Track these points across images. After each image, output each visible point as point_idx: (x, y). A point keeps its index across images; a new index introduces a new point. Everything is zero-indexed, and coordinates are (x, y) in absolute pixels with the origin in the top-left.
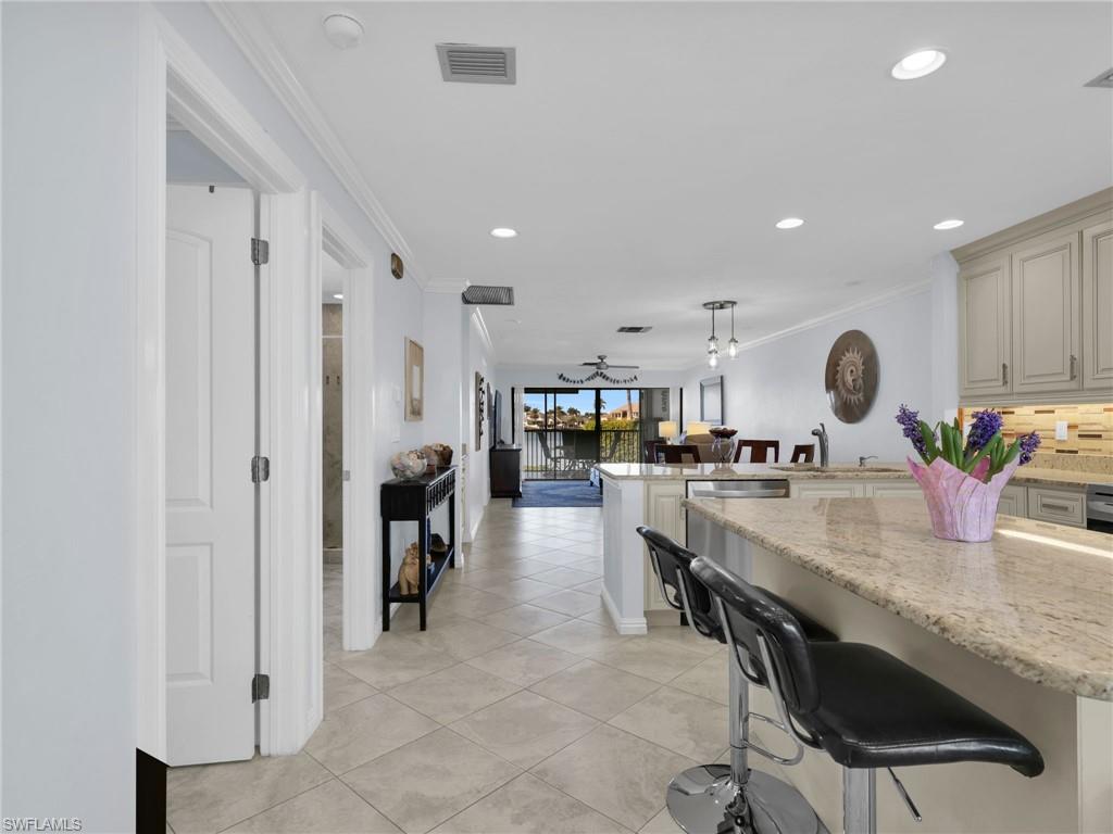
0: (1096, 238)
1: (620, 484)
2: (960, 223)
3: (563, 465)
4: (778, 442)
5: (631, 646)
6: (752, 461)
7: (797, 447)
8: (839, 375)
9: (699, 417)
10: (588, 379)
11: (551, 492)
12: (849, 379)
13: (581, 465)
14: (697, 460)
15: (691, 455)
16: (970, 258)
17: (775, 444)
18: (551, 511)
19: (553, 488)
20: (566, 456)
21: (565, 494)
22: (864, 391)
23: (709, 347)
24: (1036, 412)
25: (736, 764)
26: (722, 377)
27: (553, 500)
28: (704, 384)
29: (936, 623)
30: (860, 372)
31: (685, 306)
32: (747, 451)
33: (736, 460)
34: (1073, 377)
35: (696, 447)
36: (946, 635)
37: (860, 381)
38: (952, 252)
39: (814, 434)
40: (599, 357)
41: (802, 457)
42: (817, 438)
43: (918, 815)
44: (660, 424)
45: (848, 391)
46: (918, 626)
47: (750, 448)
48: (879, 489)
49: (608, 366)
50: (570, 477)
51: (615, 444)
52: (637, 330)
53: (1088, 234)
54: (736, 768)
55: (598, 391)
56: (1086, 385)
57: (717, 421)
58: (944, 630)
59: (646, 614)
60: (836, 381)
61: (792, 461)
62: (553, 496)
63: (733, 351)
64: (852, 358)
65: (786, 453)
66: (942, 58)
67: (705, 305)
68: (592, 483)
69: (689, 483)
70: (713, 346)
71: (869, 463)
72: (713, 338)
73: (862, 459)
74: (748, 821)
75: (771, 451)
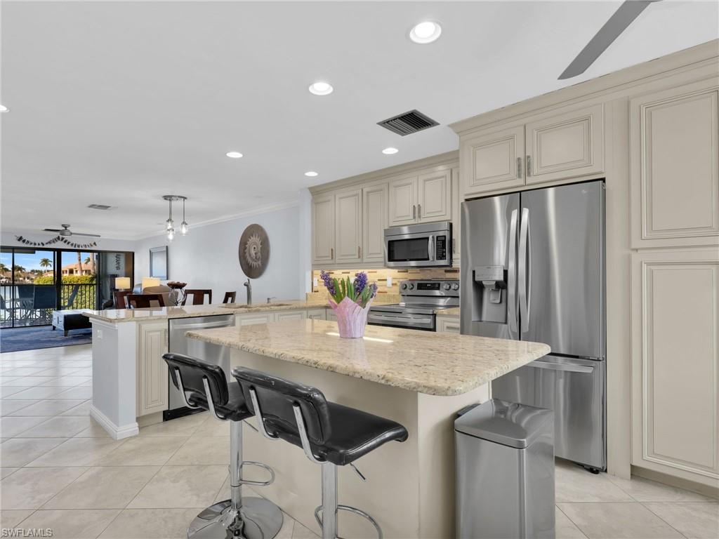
0: (368, 193)
1: (116, 326)
2: (316, 174)
3: (19, 314)
4: (211, 290)
5: (128, 446)
6: (194, 304)
7: (227, 293)
8: (247, 250)
9: (149, 275)
10: (50, 243)
11: (12, 338)
12: (253, 252)
13: (38, 314)
14: (162, 305)
15: (158, 301)
16: (318, 193)
17: (209, 292)
18: (18, 354)
19: (12, 335)
20: (24, 306)
21: (28, 339)
22: (262, 259)
23: (167, 226)
24: (343, 273)
25: (235, 498)
26: (167, 247)
27: (16, 345)
28: (152, 251)
29: (383, 379)
30: (259, 249)
31: (150, 196)
32: (191, 297)
33: (183, 304)
34: (359, 257)
35: (161, 295)
36: (389, 383)
37: (259, 254)
38: (310, 189)
39: (245, 285)
40: (63, 226)
41: (230, 299)
42: (246, 287)
43: (364, 479)
44: (116, 279)
45: (252, 258)
46: (373, 383)
47: (193, 295)
48: (281, 315)
49: (71, 234)
50: (28, 324)
51: (73, 297)
52: (106, 207)
53: (365, 190)
54: (235, 501)
55: (59, 252)
56: (364, 261)
57: (163, 277)
58: (387, 381)
59: (138, 419)
60: (245, 253)
61: (224, 303)
62: (14, 342)
63: (184, 230)
64: (254, 241)
65: (218, 297)
66: (331, 90)
67: (165, 196)
68: (54, 328)
69: (171, 320)
70: (170, 226)
71: (272, 302)
72: (170, 220)
73: (268, 299)
74: (242, 532)
75: (206, 297)
